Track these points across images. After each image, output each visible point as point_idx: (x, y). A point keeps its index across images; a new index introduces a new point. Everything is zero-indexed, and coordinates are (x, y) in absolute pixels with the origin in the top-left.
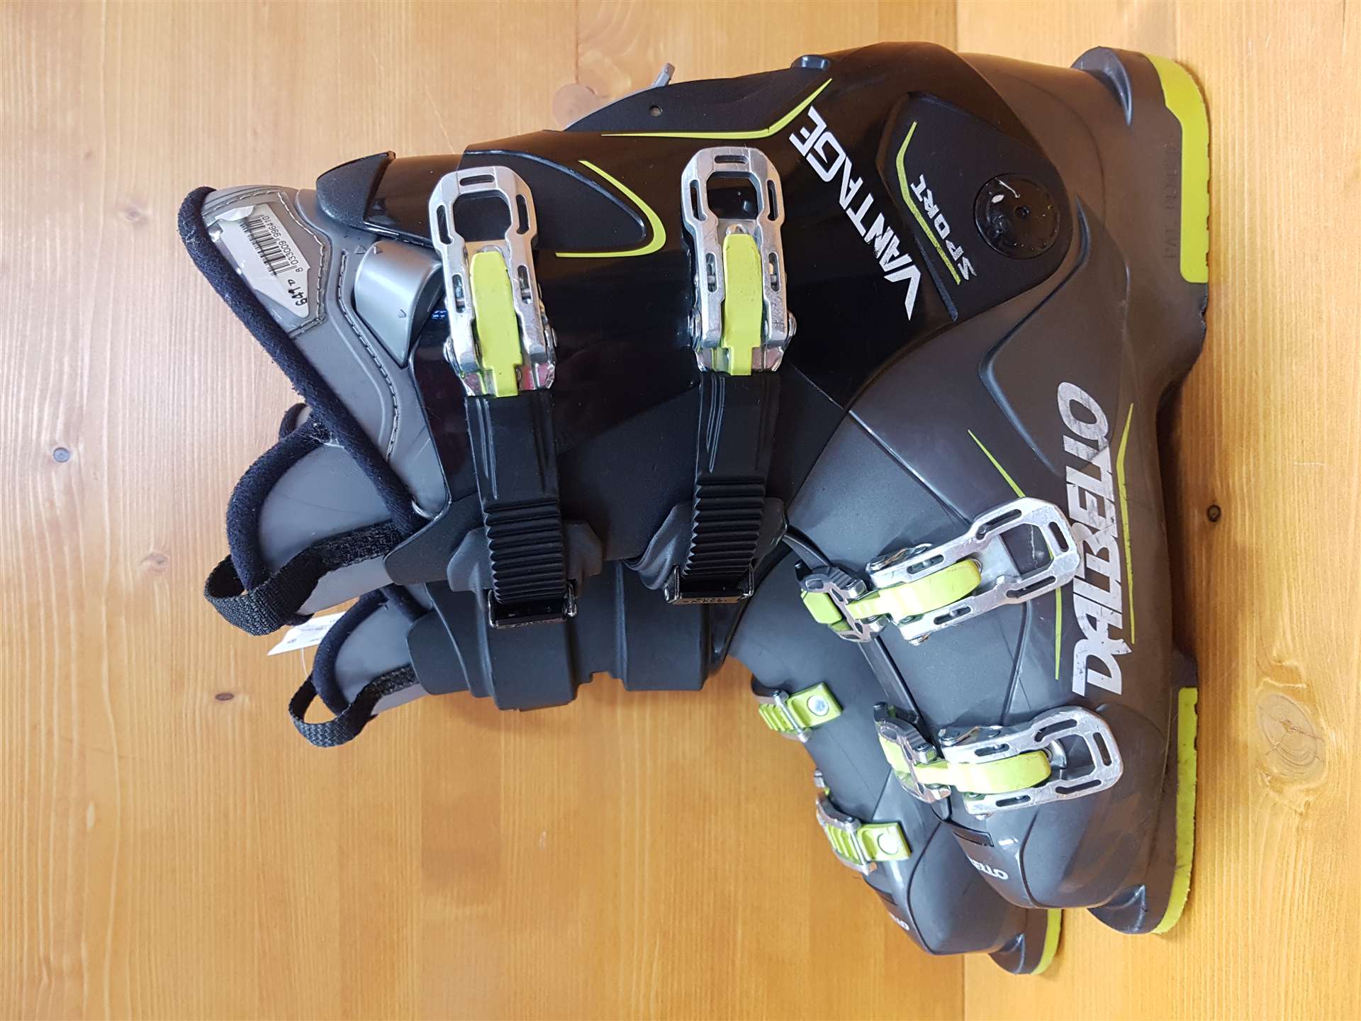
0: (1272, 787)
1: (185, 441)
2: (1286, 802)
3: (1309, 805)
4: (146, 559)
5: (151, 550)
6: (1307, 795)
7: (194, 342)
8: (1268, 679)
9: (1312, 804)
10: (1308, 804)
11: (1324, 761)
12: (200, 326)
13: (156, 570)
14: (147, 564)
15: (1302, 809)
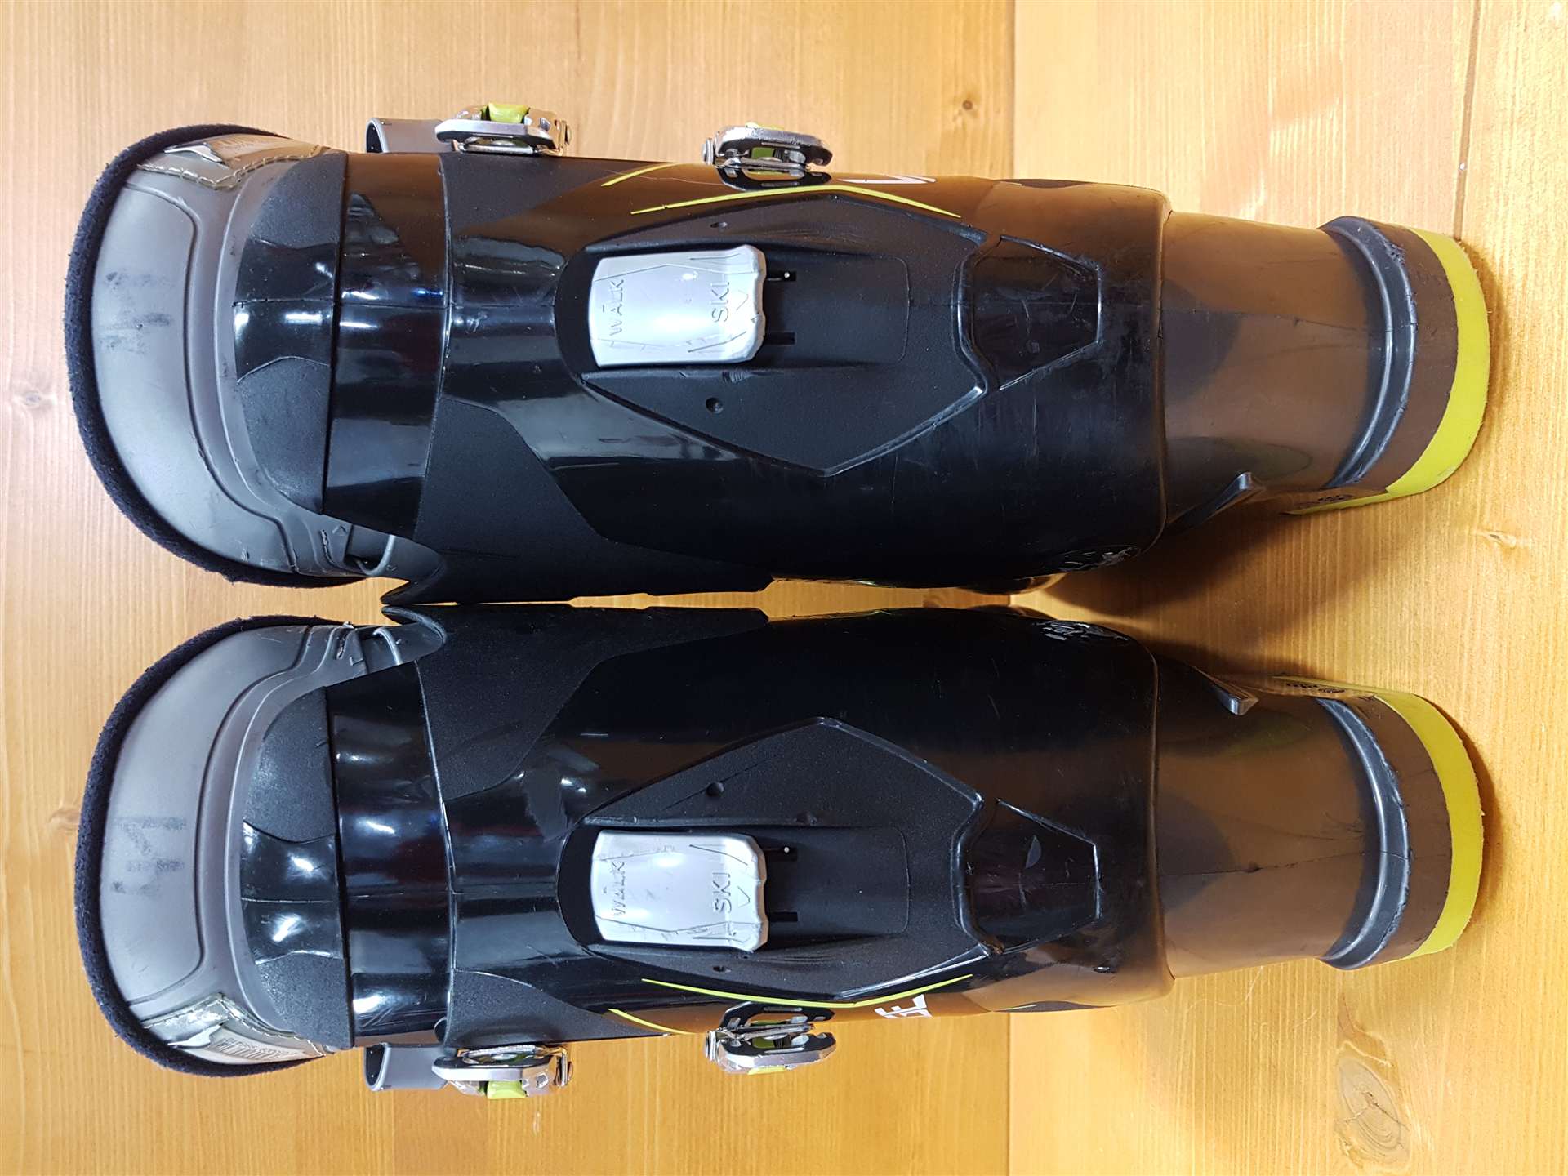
0: (1352, 1159)
4: (54, 816)
5: (61, 805)
8: (1350, 1043)
11: (1408, 1151)
13: (67, 829)
14: (57, 821)
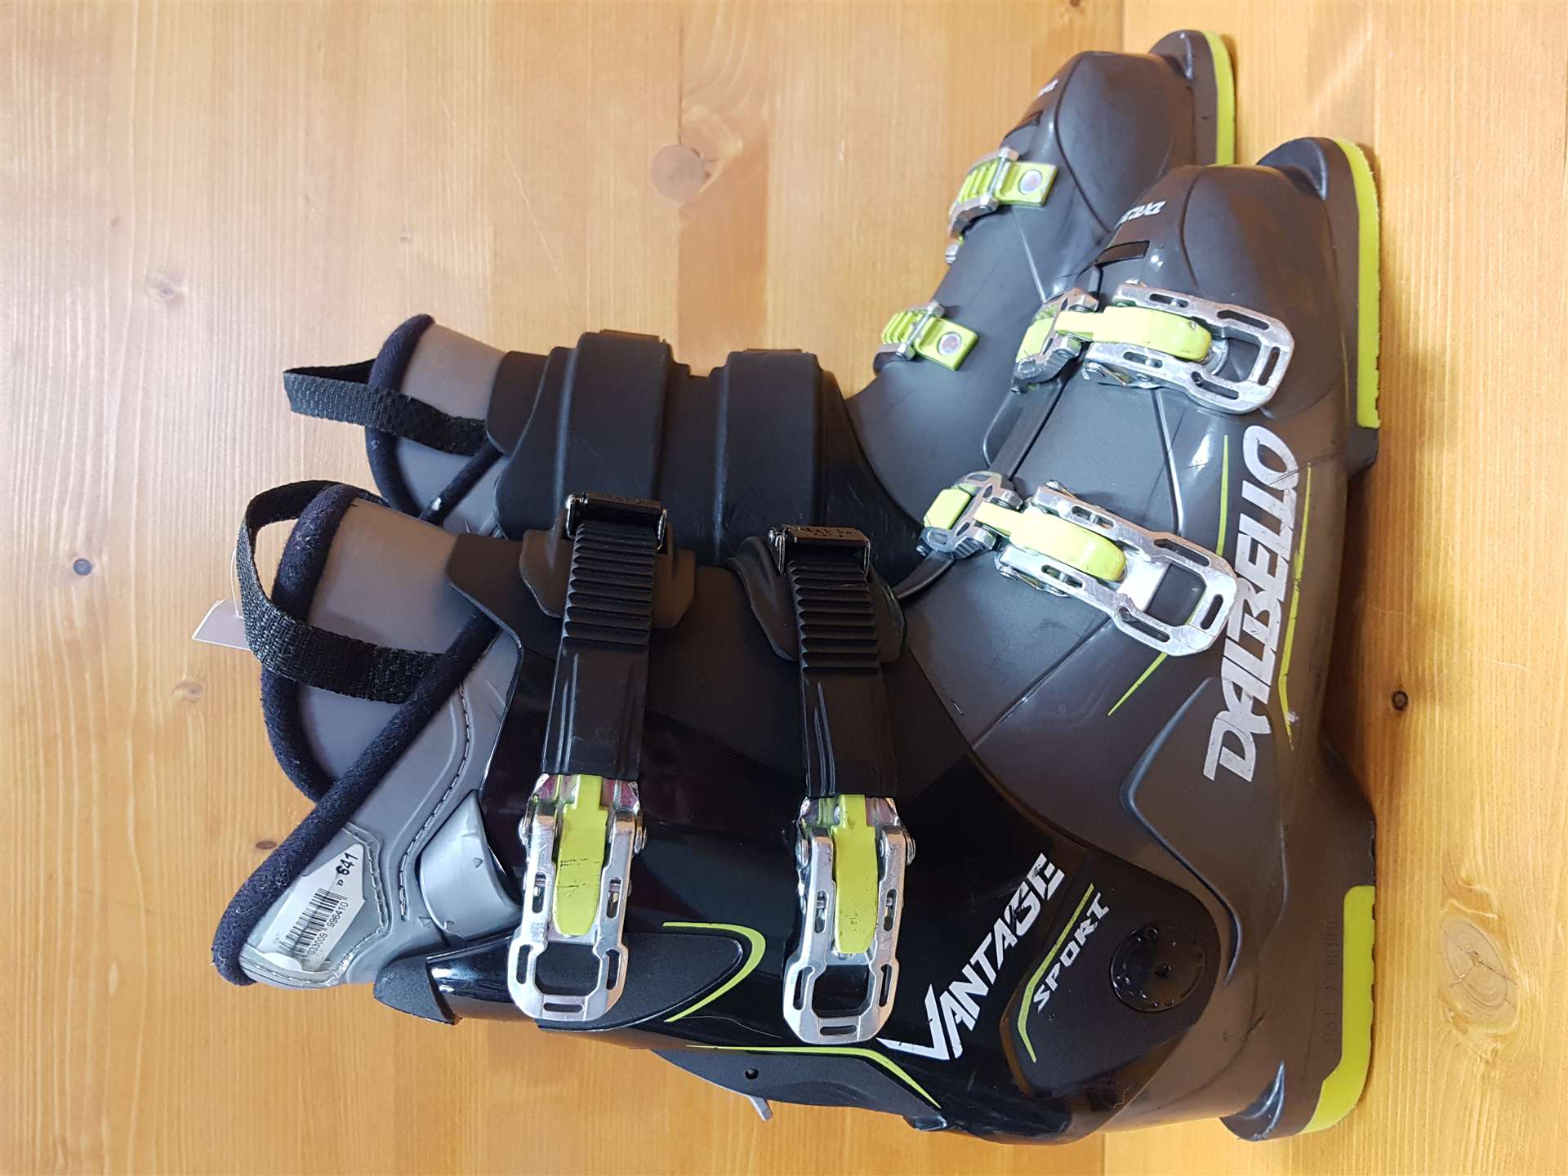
0: (1457, 1026)
2: (1471, 1044)
3: (1497, 1053)
4: (178, 687)
5: (184, 677)
6: (1495, 1041)
7: (234, 439)
8: (1454, 901)
9: (1500, 1053)
10: (1495, 1052)
11: (1515, 1007)
12: (242, 421)
13: (190, 701)
14: (180, 693)
15: (1489, 1056)
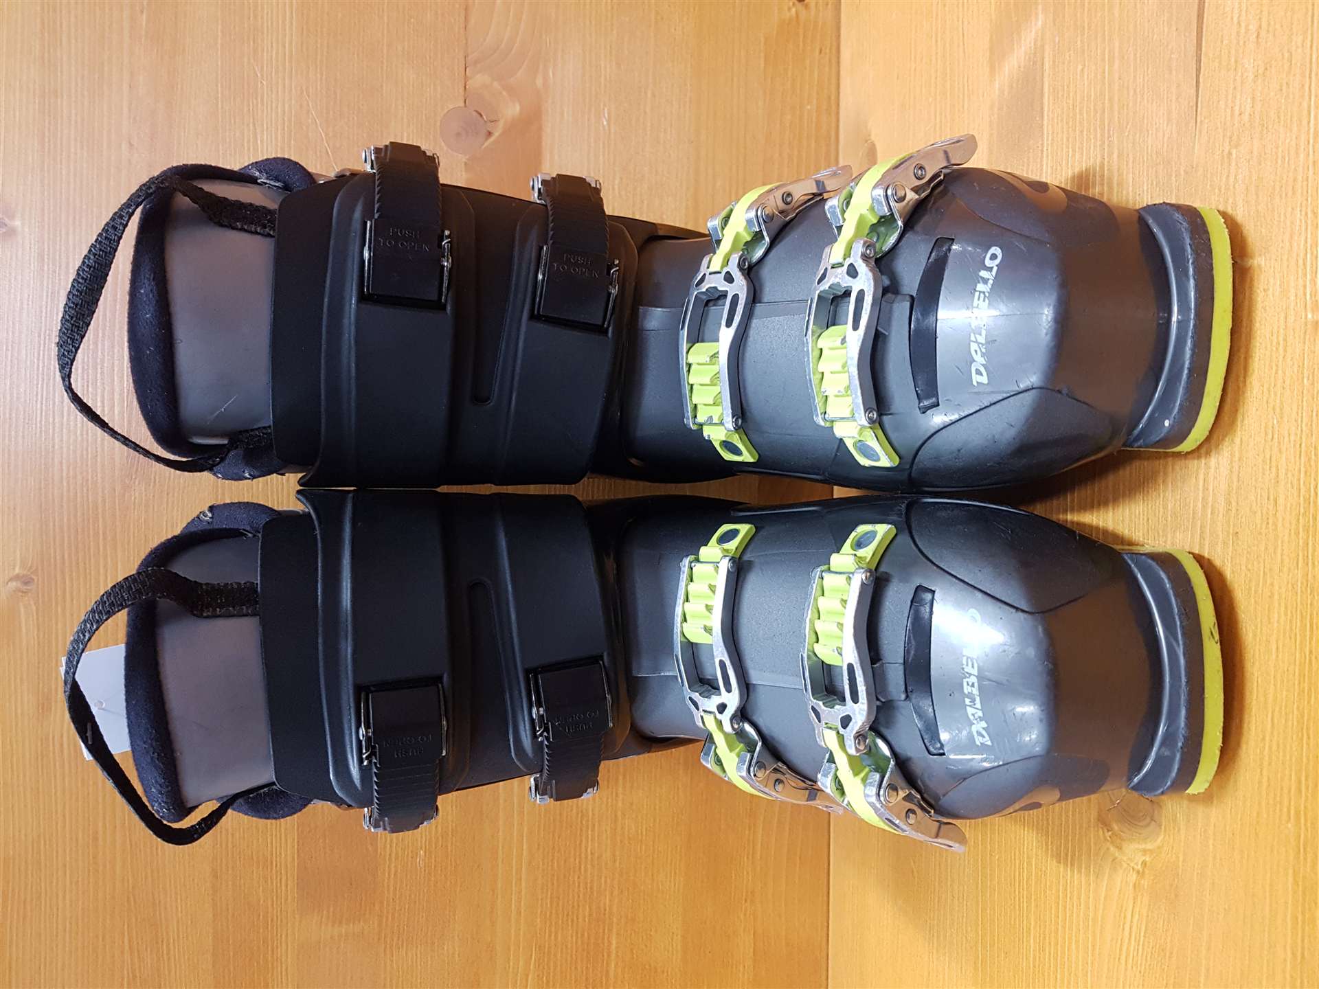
0: (1112, 842)
1: (53, 459)
2: (1125, 859)
3: (1146, 864)
4: (11, 580)
5: (17, 571)
6: (1144, 855)
9: (1148, 863)
10: (1144, 863)
11: (1160, 825)
13: (23, 592)
14: (13, 585)
15: (1139, 867)
